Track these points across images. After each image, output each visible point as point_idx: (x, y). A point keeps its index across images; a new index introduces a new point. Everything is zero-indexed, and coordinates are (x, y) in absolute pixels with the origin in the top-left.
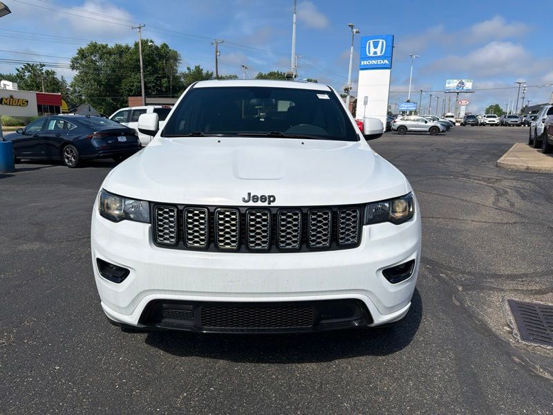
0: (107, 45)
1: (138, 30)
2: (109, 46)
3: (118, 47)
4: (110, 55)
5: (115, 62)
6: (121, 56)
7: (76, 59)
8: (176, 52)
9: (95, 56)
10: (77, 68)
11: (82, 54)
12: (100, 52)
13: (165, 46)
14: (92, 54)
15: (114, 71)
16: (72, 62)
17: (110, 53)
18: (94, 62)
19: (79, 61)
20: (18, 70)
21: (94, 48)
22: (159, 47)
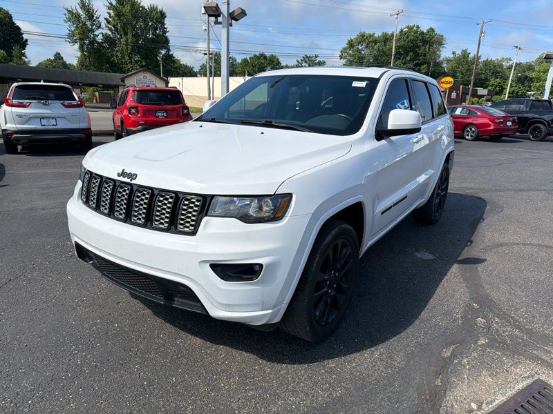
0: (374, 34)
1: (396, 16)
2: (376, 35)
3: (385, 35)
4: (376, 44)
5: (379, 50)
6: (385, 45)
7: (345, 49)
8: (442, 36)
9: (362, 45)
10: (345, 58)
11: (351, 44)
12: (367, 40)
13: (432, 30)
14: (359, 43)
15: (376, 59)
16: (342, 52)
17: (375, 42)
18: (359, 51)
19: (348, 51)
20: (298, 61)
21: (363, 38)
22: (425, 31)
